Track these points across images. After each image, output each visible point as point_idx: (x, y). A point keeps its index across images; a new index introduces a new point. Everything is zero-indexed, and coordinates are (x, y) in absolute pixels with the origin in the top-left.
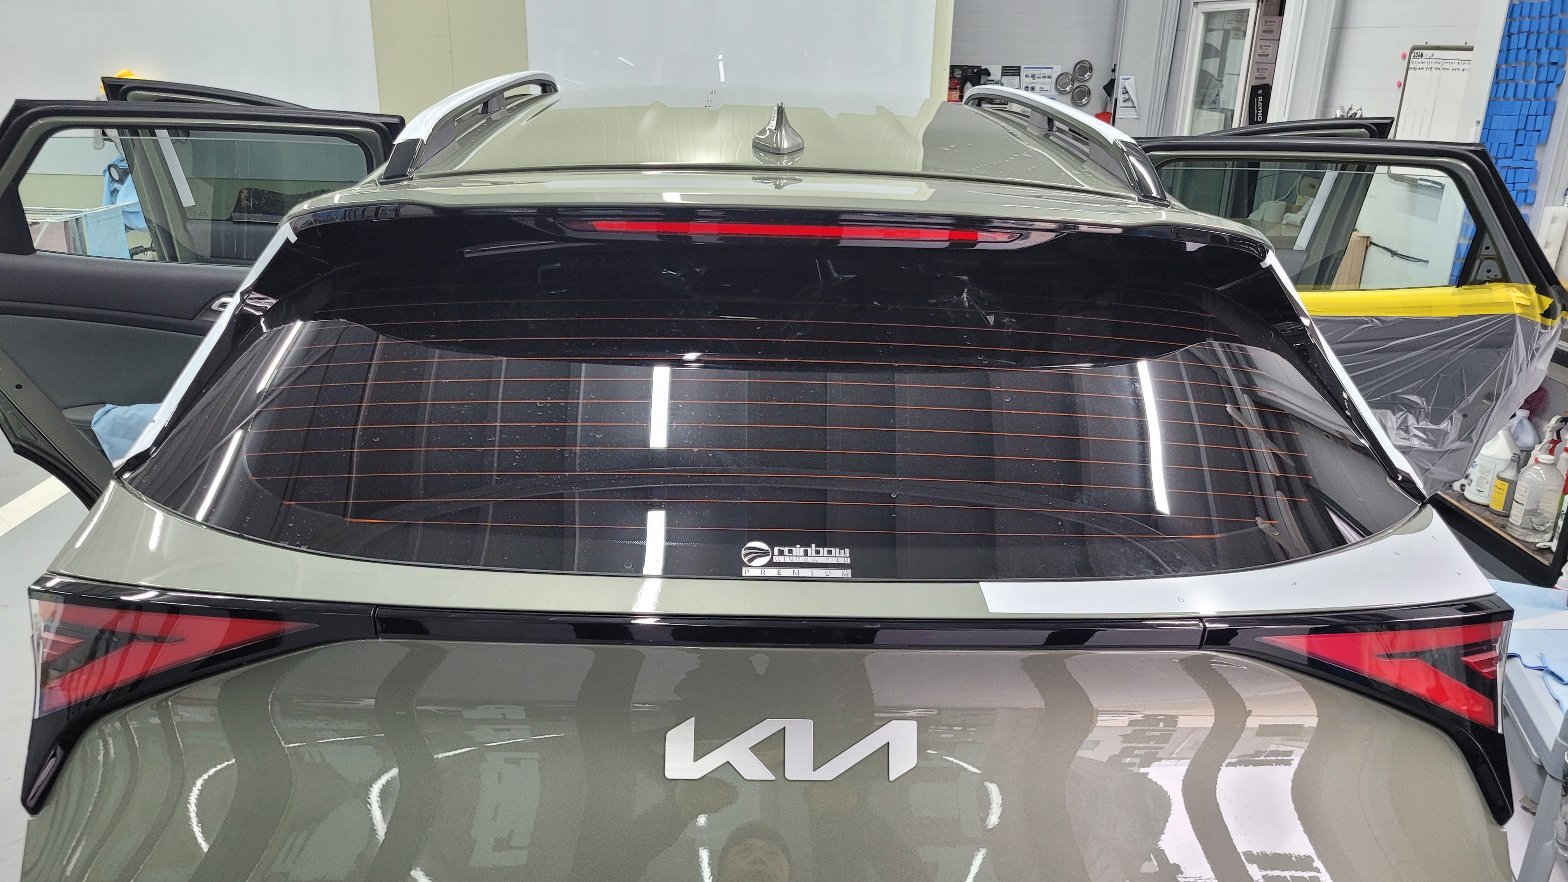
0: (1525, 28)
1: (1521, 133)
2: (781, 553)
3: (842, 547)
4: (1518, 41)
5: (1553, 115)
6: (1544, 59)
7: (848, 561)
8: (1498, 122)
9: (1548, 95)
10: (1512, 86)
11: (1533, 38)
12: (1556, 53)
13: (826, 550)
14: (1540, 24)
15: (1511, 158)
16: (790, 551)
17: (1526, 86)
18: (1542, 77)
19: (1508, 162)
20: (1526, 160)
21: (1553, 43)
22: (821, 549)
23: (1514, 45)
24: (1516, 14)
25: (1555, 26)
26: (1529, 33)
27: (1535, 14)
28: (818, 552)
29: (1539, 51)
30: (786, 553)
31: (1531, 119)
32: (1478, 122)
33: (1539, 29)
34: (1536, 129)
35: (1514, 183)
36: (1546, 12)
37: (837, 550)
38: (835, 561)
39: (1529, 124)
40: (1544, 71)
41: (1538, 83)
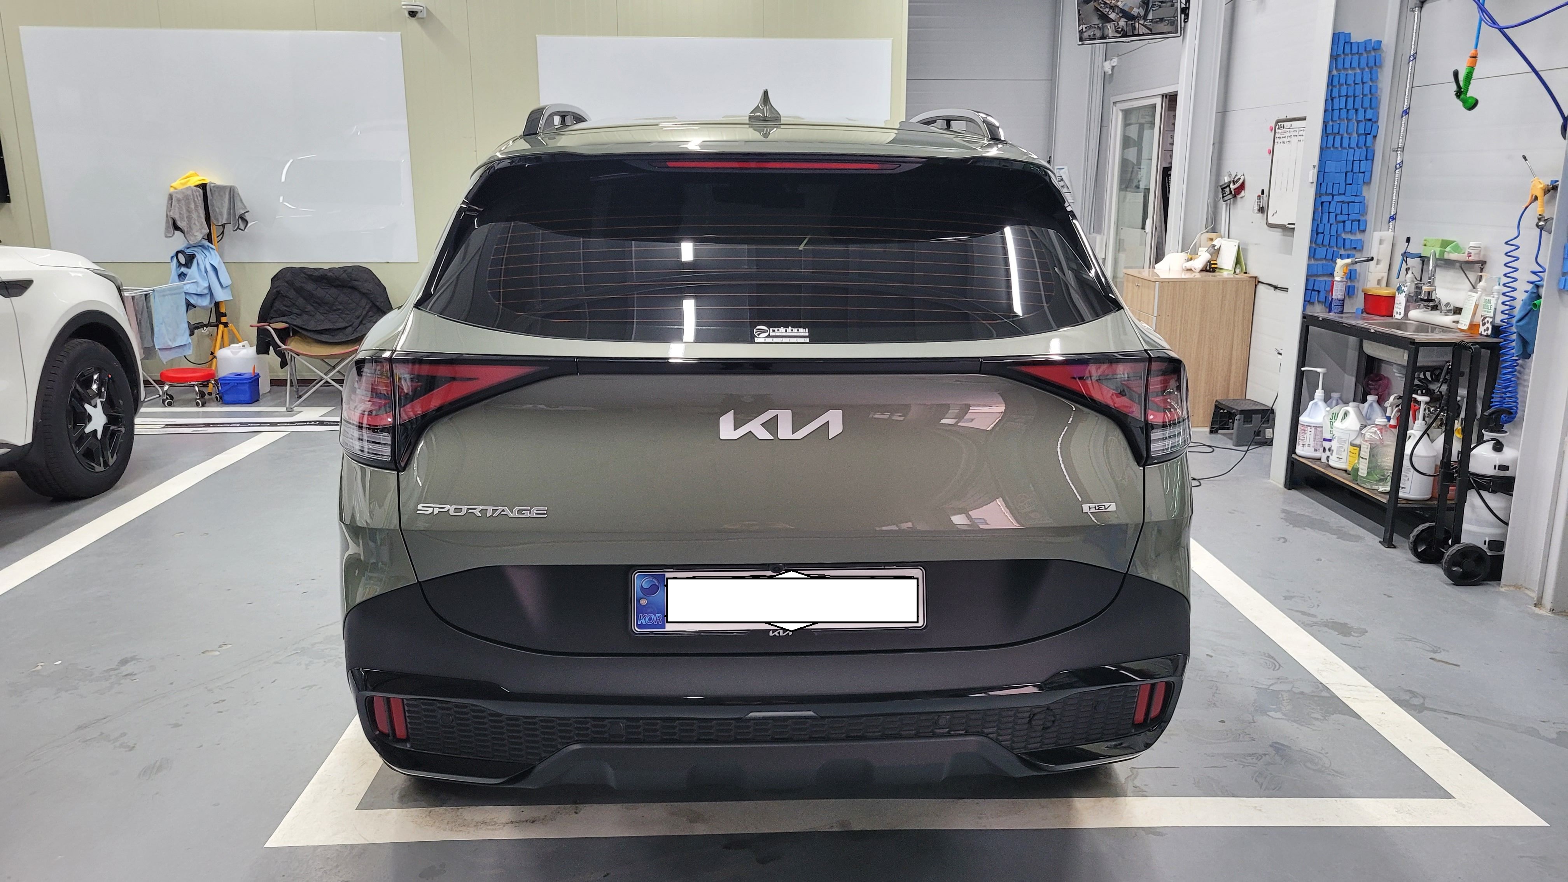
0: (1344, 93)
1: (1350, 175)
2: (774, 331)
3: (804, 328)
4: (1340, 103)
5: (1373, 160)
6: (1361, 117)
7: (807, 334)
8: (1330, 166)
9: (1368, 145)
10: (1338, 138)
11: (1350, 100)
12: (1369, 112)
13: (796, 329)
14: (1354, 90)
15: (1344, 194)
16: (778, 330)
17: (1350, 138)
18: (1361, 131)
19: (1342, 198)
20: (1356, 196)
21: (1367, 104)
22: (794, 329)
23: (1336, 107)
24: (1336, 82)
25: (1367, 91)
26: (1347, 97)
27: (1351, 82)
28: (792, 330)
29: (1356, 110)
30: (776, 331)
31: (1356, 164)
32: (1314, 167)
33: (1354, 94)
34: (1361, 171)
35: (1348, 215)
36: (1358, 80)
37: (802, 329)
38: (801, 334)
39: (1354, 168)
40: (1362, 125)
41: (1359, 135)
